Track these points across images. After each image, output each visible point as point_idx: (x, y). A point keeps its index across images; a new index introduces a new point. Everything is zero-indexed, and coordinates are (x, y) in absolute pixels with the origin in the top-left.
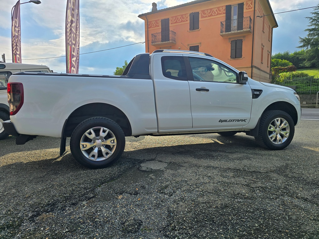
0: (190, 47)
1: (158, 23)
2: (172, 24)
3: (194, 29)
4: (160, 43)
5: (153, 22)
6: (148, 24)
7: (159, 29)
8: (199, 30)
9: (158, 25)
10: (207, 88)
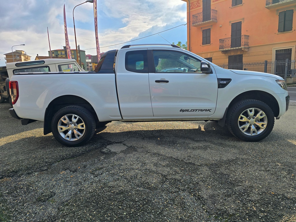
0: (232, 24)
1: (199, 4)
2: (213, 2)
3: (236, 4)
4: (200, 23)
5: (195, 3)
6: (189, 6)
7: (200, 9)
8: (242, 4)
9: (199, 5)
10: (166, 80)
